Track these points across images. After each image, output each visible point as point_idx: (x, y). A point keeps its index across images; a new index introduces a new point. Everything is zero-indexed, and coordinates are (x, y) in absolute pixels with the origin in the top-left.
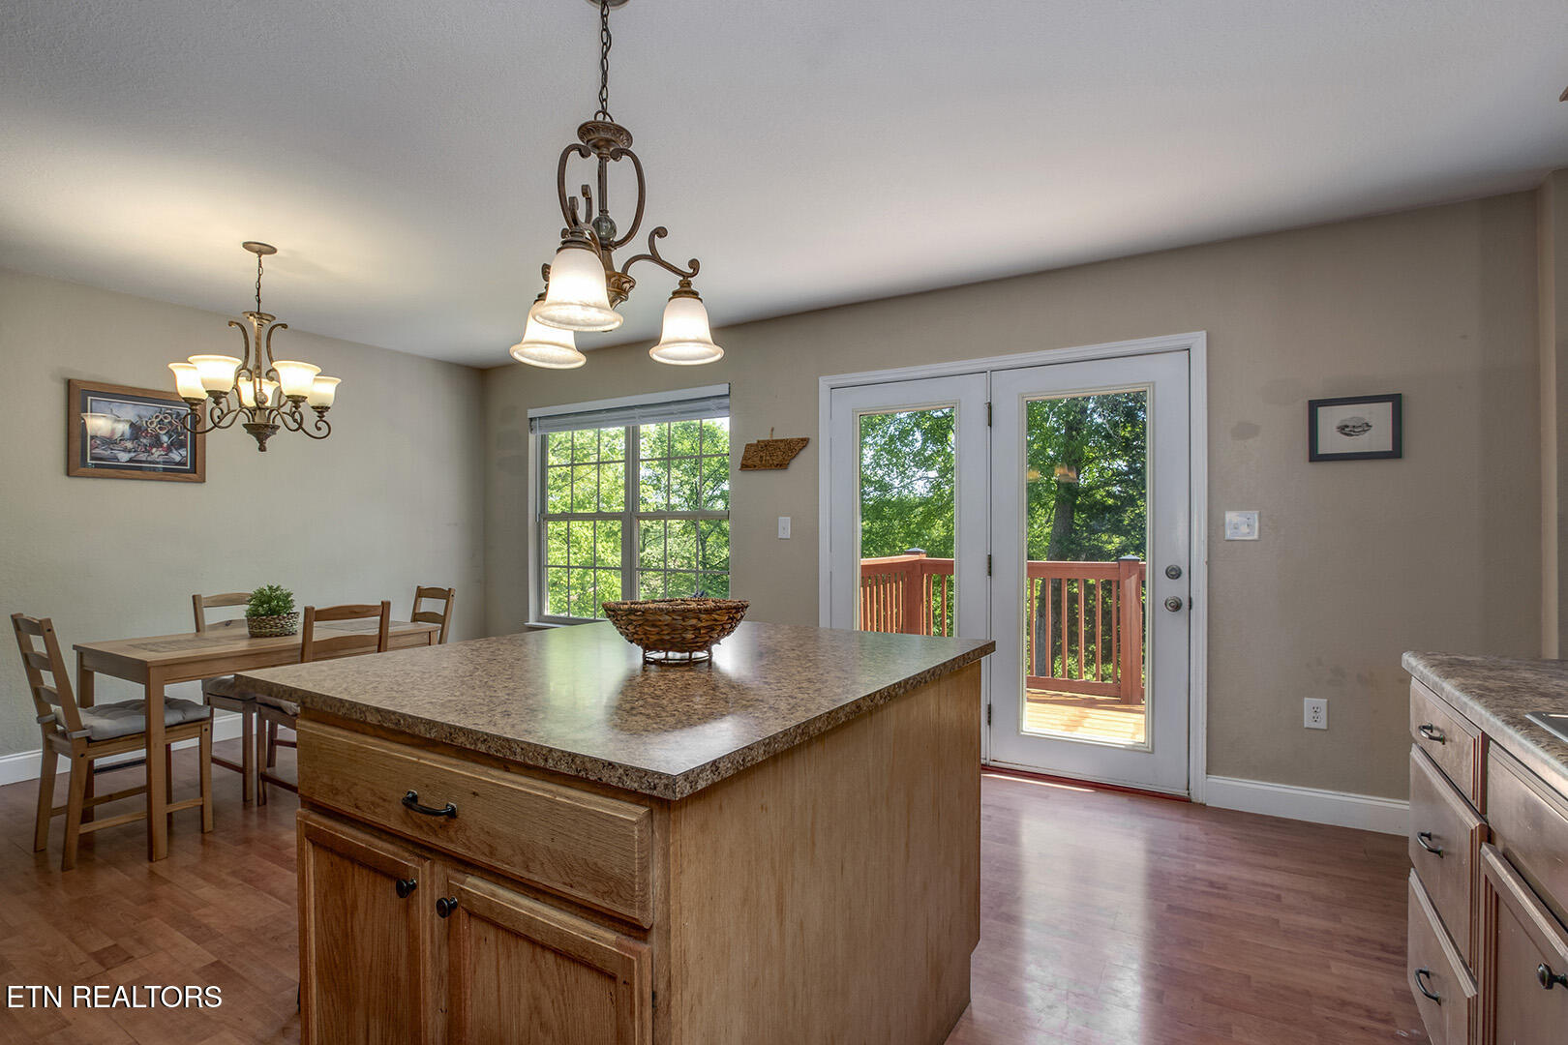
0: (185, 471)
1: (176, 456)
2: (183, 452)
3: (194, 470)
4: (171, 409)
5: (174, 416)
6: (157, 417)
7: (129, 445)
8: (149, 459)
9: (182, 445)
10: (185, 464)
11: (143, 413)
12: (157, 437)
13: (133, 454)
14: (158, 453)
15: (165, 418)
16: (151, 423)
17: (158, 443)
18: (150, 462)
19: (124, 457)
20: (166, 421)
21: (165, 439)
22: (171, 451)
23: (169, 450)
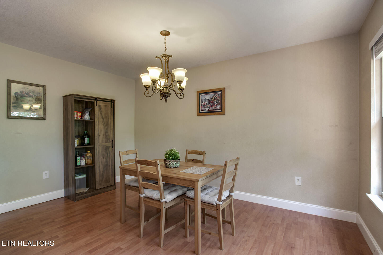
0: (220, 112)
1: (218, 107)
2: (220, 106)
3: (222, 111)
4: (217, 94)
5: (217, 95)
6: (214, 97)
7: (208, 106)
8: (212, 109)
9: (220, 104)
10: (220, 110)
11: (211, 96)
12: (214, 102)
13: (209, 108)
14: (214, 107)
15: (216, 96)
16: (213, 99)
17: (214, 104)
18: (213, 110)
19: (207, 109)
20: (216, 97)
21: (215, 103)
22: (217, 106)
23: (216, 106)
